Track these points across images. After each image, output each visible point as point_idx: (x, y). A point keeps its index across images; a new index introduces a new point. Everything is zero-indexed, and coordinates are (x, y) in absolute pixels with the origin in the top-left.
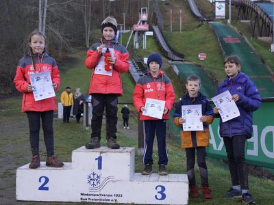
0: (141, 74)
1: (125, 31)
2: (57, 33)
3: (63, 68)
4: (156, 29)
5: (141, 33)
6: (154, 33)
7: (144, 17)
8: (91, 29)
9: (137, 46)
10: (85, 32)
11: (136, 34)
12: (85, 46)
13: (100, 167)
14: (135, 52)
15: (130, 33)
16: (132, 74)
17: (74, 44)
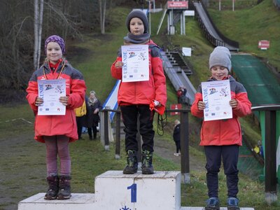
0: (179, 69)
1: (155, 10)
2: (61, 14)
4: (199, 6)
5: (178, 12)
6: (196, 12)
8: (107, 8)
9: (172, 31)
10: (98, 12)
11: (171, 13)
12: (100, 31)
13: (134, 199)
14: (170, 39)
15: (161, 13)
16: (167, 70)
17: (84, 29)
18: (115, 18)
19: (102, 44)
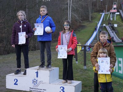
0: (113, 31)
1: (107, 13)
2: (75, 15)
3: (79, 29)
4: (121, 11)
5: (114, 13)
6: (120, 13)
7: (115, 6)
8: (92, 13)
9: (111, 19)
11: (111, 14)
12: (89, 20)
14: (111, 22)
16: (109, 31)
18: (94, 16)
19: (89, 24)
